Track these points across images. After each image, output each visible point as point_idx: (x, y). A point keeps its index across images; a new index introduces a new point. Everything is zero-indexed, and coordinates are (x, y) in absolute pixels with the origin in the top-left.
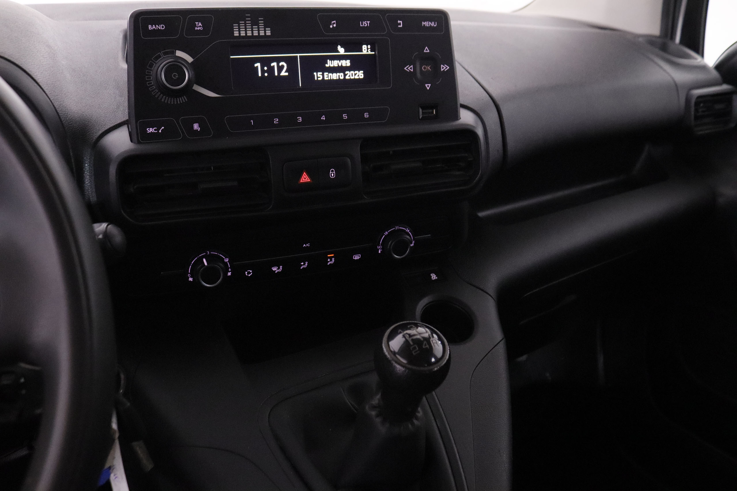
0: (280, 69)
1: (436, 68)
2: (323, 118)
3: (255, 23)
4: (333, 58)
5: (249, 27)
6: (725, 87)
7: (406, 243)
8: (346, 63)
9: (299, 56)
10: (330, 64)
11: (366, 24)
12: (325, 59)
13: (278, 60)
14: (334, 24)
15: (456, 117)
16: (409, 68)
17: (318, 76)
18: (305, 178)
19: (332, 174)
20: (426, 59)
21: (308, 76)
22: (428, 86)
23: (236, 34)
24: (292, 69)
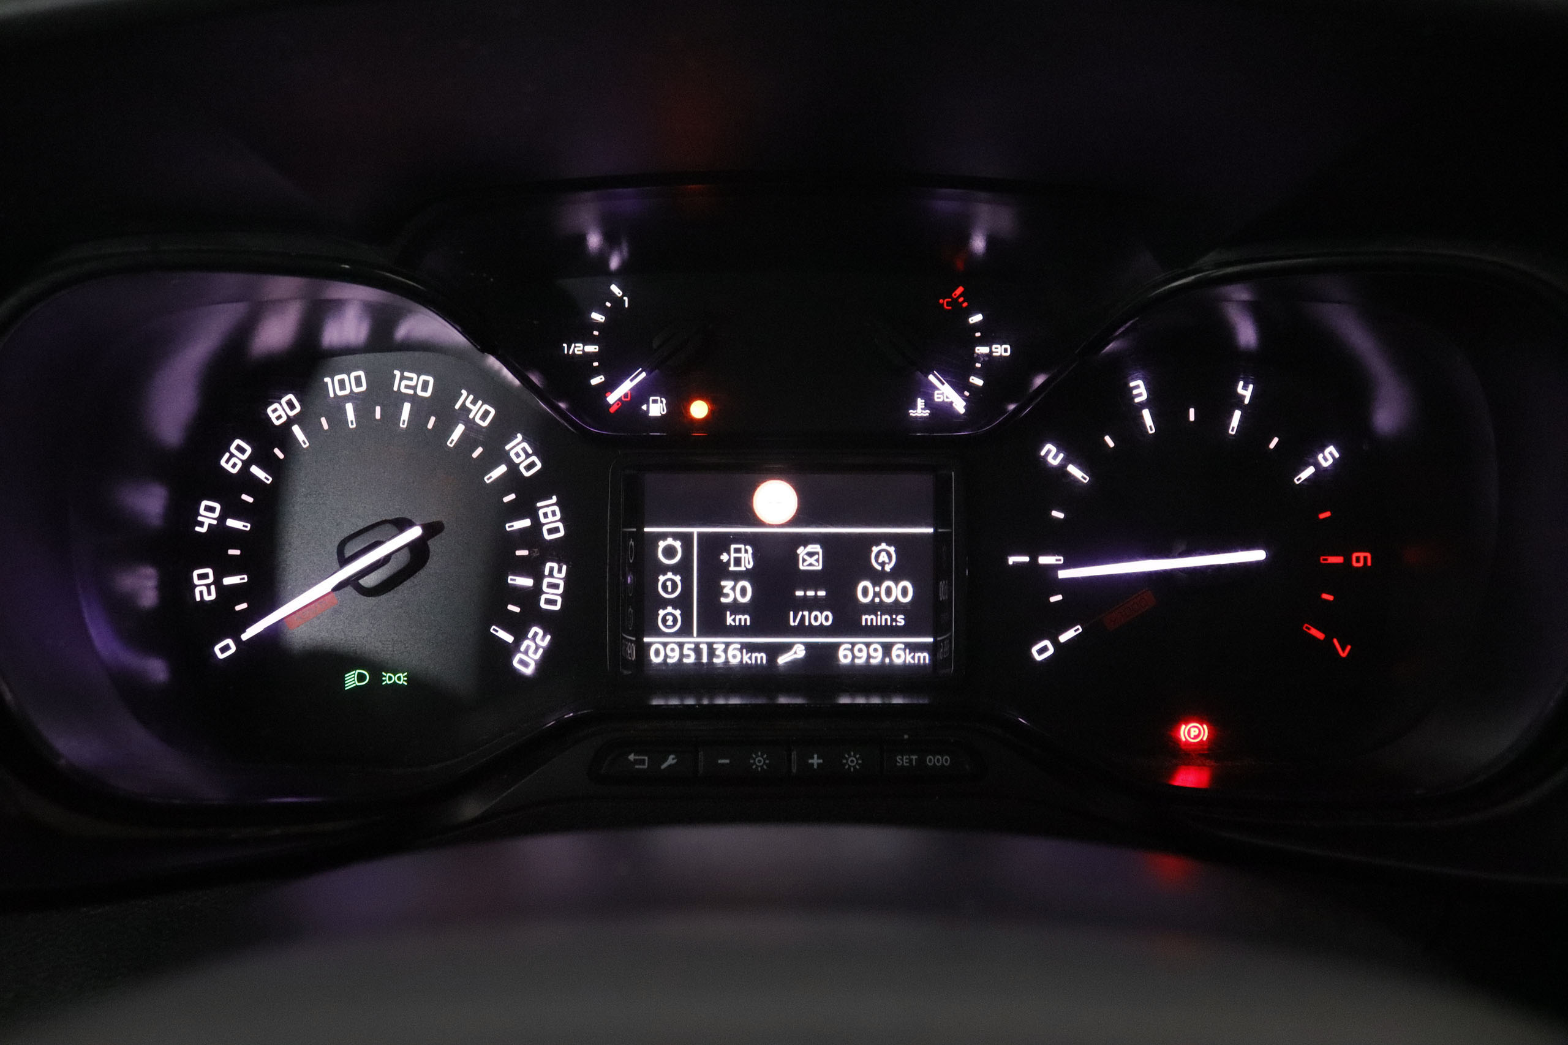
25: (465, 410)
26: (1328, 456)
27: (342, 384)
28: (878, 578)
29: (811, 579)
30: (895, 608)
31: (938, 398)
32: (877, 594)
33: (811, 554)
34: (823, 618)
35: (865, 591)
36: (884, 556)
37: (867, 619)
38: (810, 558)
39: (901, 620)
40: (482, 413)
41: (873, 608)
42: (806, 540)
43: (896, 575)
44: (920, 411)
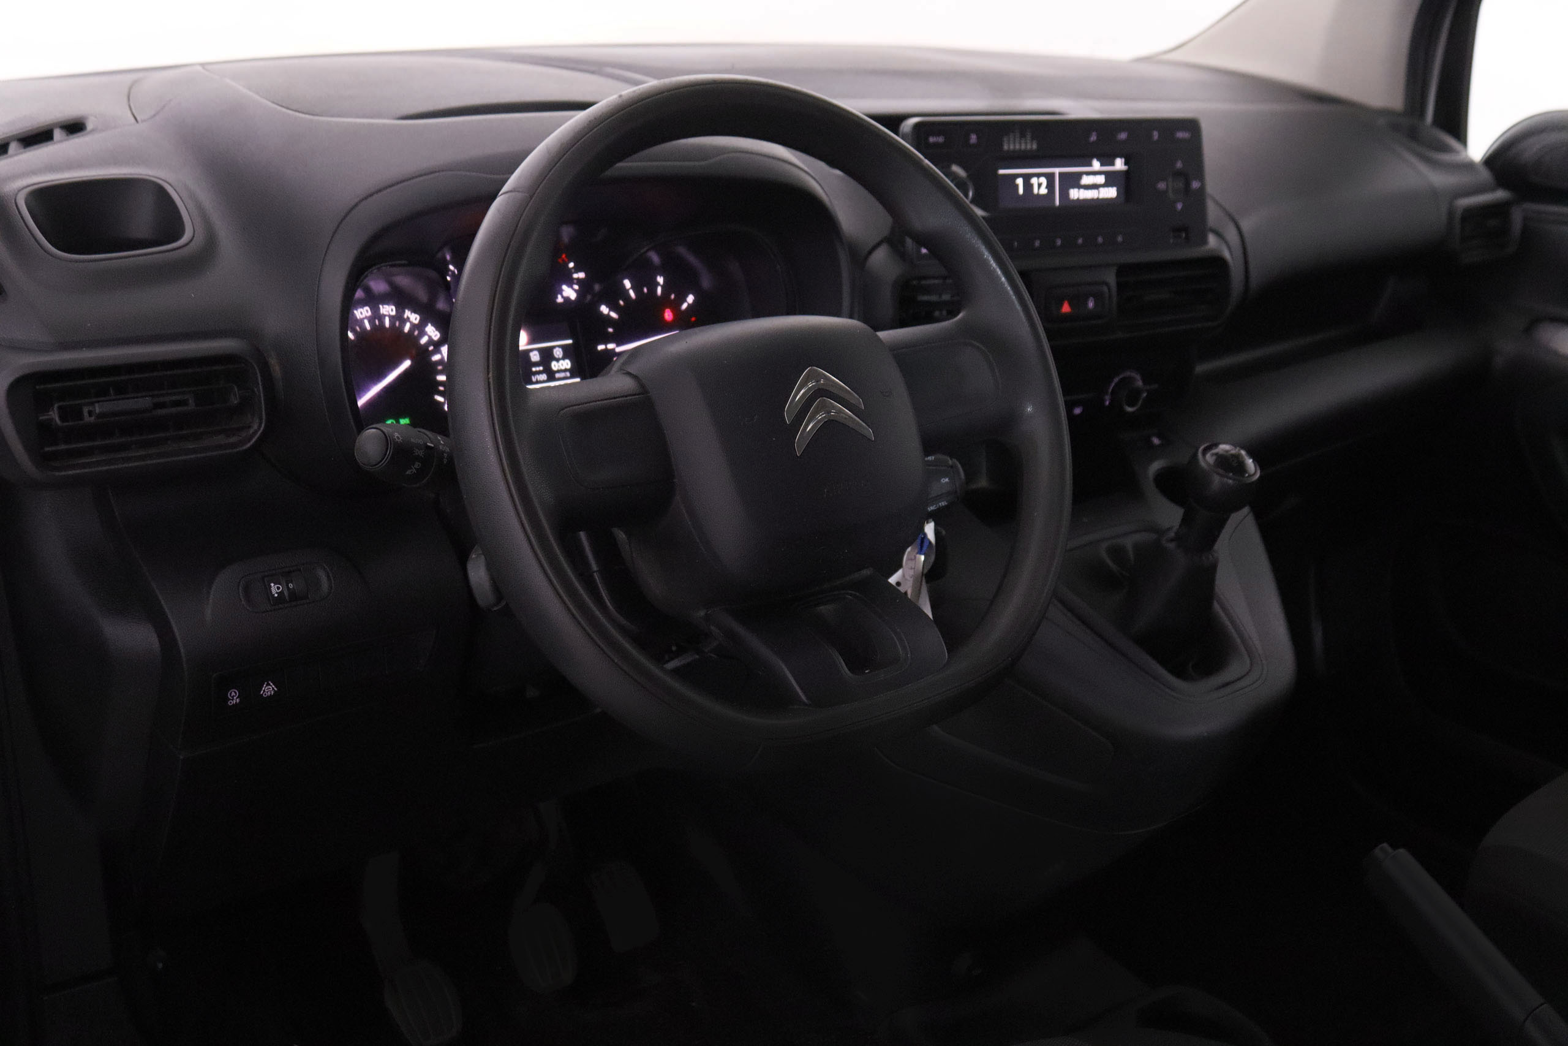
0: (1040, 185)
1: (1187, 184)
2: (1080, 241)
3: (1023, 135)
4: (1088, 173)
5: (1017, 140)
6: (1500, 194)
7: (1138, 392)
8: (1101, 179)
9: (1060, 174)
10: (1086, 180)
11: (1123, 136)
12: (1079, 175)
13: (1038, 175)
14: (1093, 138)
15: (1204, 241)
16: (1162, 186)
17: (1075, 194)
18: (1066, 308)
19: (1091, 304)
20: (1178, 174)
21: (1064, 194)
22: (1179, 206)
23: (1006, 147)
24: (1050, 186)
25: (408, 318)
26: (690, 299)
27: (361, 313)
28: (558, 360)
29: (536, 364)
30: (565, 370)
31: (565, 294)
32: (559, 366)
33: (535, 355)
34: (543, 377)
35: (555, 366)
36: (558, 353)
37: (557, 375)
38: (535, 357)
39: (568, 374)
40: (415, 318)
41: (559, 371)
42: (532, 350)
43: (564, 358)
44: (560, 300)
